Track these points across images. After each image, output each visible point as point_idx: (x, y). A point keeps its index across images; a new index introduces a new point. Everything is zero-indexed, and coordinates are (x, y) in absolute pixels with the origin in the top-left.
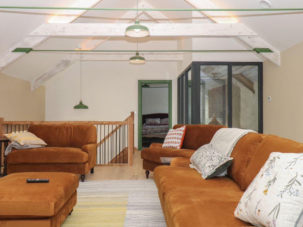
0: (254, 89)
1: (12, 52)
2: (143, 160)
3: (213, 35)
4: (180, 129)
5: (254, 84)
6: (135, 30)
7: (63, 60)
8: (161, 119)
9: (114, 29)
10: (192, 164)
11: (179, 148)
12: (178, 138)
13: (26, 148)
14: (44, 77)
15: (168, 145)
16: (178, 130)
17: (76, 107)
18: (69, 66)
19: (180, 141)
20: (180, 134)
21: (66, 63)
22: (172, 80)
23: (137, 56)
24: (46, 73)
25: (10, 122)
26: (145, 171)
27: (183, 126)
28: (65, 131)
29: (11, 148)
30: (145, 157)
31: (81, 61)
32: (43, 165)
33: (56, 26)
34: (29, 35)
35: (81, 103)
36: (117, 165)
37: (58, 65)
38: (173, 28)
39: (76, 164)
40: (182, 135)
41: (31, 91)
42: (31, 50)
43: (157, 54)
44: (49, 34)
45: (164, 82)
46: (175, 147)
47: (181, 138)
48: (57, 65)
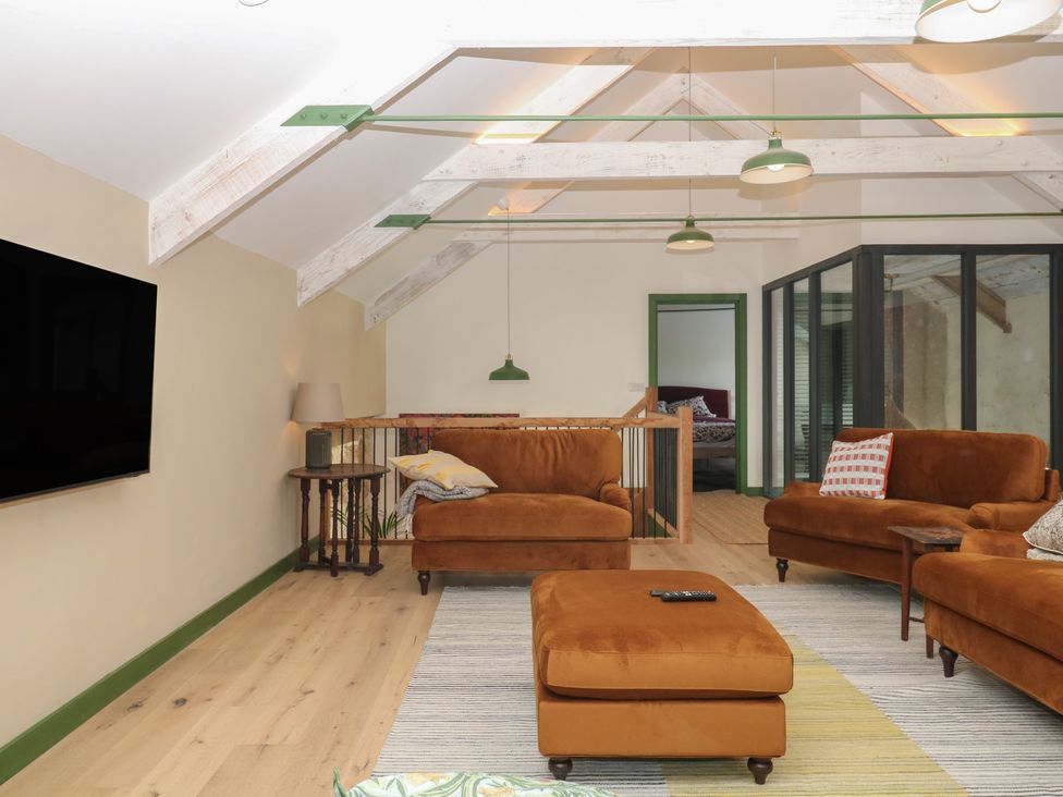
0: (1007, 319)
1: (377, 226)
2: (768, 529)
3: (948, 170)
4: (875, 441)
5: (1008, 306)
6: (770, 167)
7: (454, 242)
8: (669, 403)
9: (664, 157)
10: (1033, 547)
11: (883, 497)
12: (875, 470)
13: (460, 496)
14: (401, 290)
15: (842, 489)
16: (871, 446)
17: (496, 376)
18: (472, 257)
19: (881, 477)
20: (881, 458)
21: (464, 251)
22: (746, 295)
23: (690, 230)
24: (406, 279)
25: (351, 420)
26: (774, 560)
27: (886, 433)
28: (538, 448)
29: (415, 497)
30: (783, 522)
31: (509, 242)
32: (511, 545)
33: (502, 152)
34: (424, 179)
35: (509, 363)
36: (648, 543)
37: (440, 257)
38: (833, 153)
39: (603, 541)
40: (885, 460)
41: (366, 329)
42: (427, 220)
43: (735, 227)
44: (481, 175)
45: (718, 299)
46: (870, 494)
47: (884, 467)
48: (438, 256)
